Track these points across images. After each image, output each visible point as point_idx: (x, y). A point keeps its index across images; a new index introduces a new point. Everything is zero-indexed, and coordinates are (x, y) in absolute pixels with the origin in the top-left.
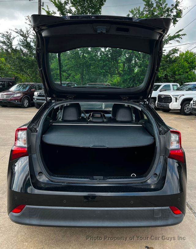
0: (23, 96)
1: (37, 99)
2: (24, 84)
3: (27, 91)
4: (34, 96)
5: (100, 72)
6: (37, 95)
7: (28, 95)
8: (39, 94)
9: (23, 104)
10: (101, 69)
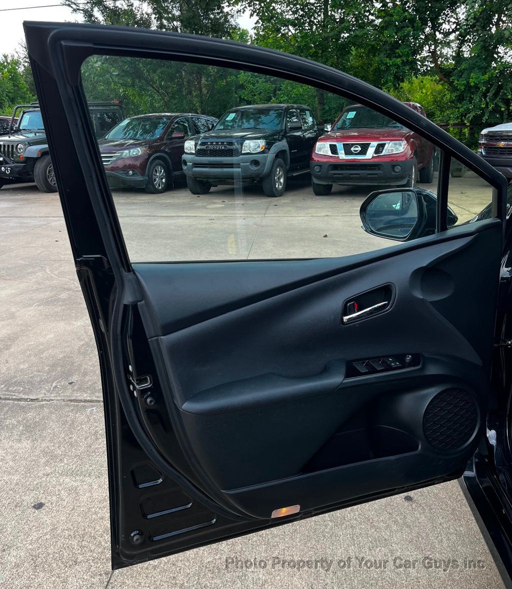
0: (150, 156)
1: (196, 165)
2: (148, 119)
3: (161, 139)
4: (184, 152)
5: (386, 64)
6: (194, 152)
7: (166, 153)
8: (198, 147)
9: (151, 181)
10: (387, 57)
